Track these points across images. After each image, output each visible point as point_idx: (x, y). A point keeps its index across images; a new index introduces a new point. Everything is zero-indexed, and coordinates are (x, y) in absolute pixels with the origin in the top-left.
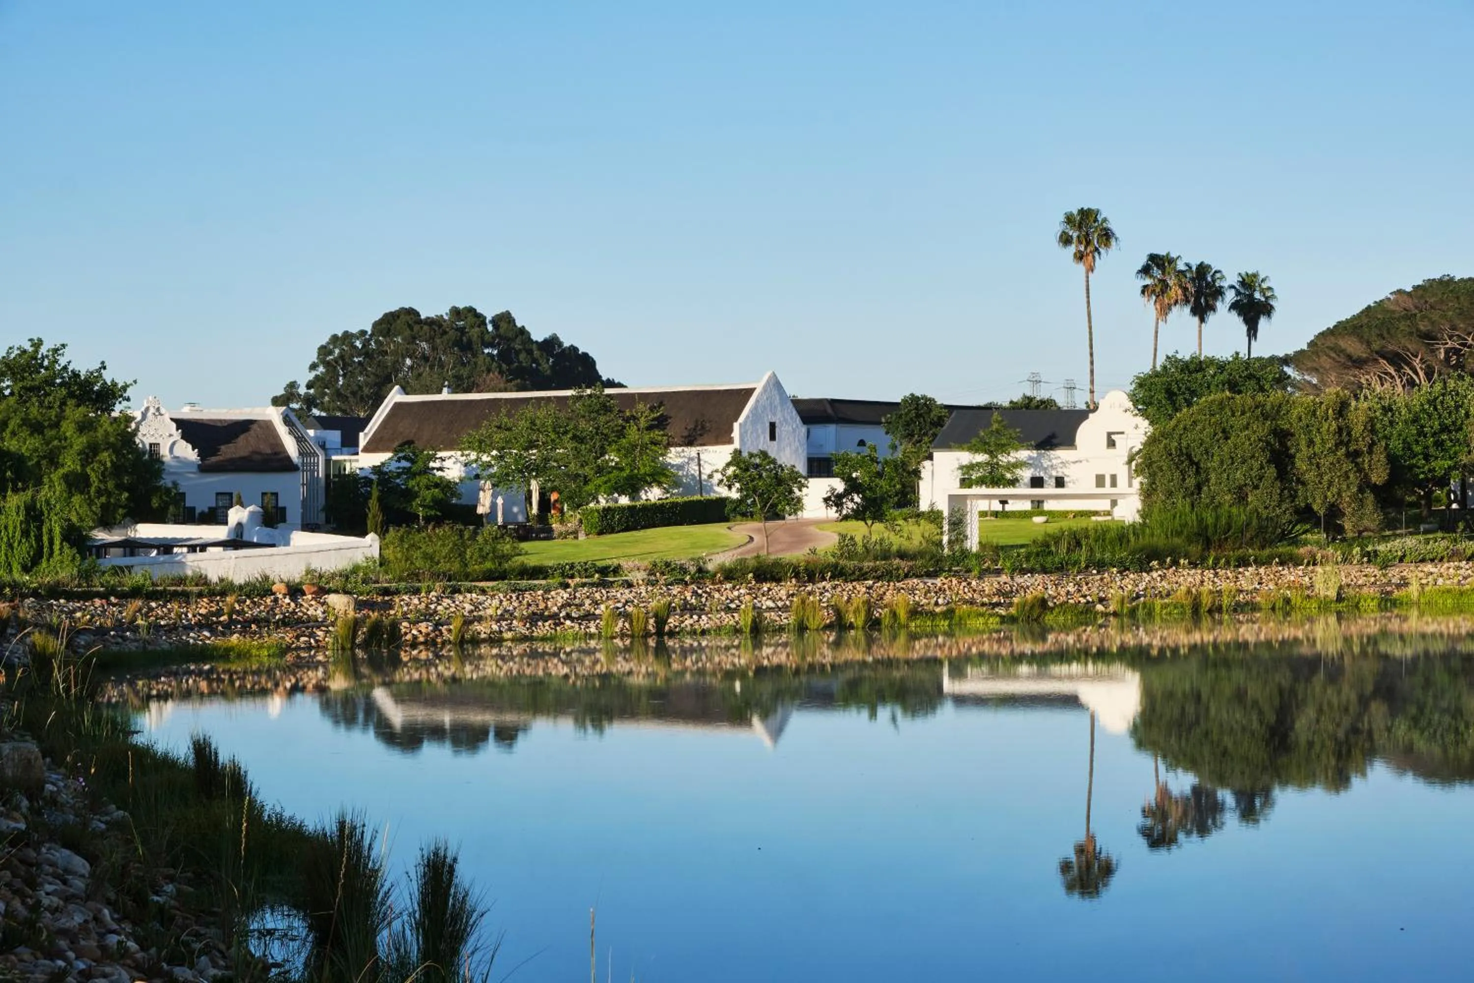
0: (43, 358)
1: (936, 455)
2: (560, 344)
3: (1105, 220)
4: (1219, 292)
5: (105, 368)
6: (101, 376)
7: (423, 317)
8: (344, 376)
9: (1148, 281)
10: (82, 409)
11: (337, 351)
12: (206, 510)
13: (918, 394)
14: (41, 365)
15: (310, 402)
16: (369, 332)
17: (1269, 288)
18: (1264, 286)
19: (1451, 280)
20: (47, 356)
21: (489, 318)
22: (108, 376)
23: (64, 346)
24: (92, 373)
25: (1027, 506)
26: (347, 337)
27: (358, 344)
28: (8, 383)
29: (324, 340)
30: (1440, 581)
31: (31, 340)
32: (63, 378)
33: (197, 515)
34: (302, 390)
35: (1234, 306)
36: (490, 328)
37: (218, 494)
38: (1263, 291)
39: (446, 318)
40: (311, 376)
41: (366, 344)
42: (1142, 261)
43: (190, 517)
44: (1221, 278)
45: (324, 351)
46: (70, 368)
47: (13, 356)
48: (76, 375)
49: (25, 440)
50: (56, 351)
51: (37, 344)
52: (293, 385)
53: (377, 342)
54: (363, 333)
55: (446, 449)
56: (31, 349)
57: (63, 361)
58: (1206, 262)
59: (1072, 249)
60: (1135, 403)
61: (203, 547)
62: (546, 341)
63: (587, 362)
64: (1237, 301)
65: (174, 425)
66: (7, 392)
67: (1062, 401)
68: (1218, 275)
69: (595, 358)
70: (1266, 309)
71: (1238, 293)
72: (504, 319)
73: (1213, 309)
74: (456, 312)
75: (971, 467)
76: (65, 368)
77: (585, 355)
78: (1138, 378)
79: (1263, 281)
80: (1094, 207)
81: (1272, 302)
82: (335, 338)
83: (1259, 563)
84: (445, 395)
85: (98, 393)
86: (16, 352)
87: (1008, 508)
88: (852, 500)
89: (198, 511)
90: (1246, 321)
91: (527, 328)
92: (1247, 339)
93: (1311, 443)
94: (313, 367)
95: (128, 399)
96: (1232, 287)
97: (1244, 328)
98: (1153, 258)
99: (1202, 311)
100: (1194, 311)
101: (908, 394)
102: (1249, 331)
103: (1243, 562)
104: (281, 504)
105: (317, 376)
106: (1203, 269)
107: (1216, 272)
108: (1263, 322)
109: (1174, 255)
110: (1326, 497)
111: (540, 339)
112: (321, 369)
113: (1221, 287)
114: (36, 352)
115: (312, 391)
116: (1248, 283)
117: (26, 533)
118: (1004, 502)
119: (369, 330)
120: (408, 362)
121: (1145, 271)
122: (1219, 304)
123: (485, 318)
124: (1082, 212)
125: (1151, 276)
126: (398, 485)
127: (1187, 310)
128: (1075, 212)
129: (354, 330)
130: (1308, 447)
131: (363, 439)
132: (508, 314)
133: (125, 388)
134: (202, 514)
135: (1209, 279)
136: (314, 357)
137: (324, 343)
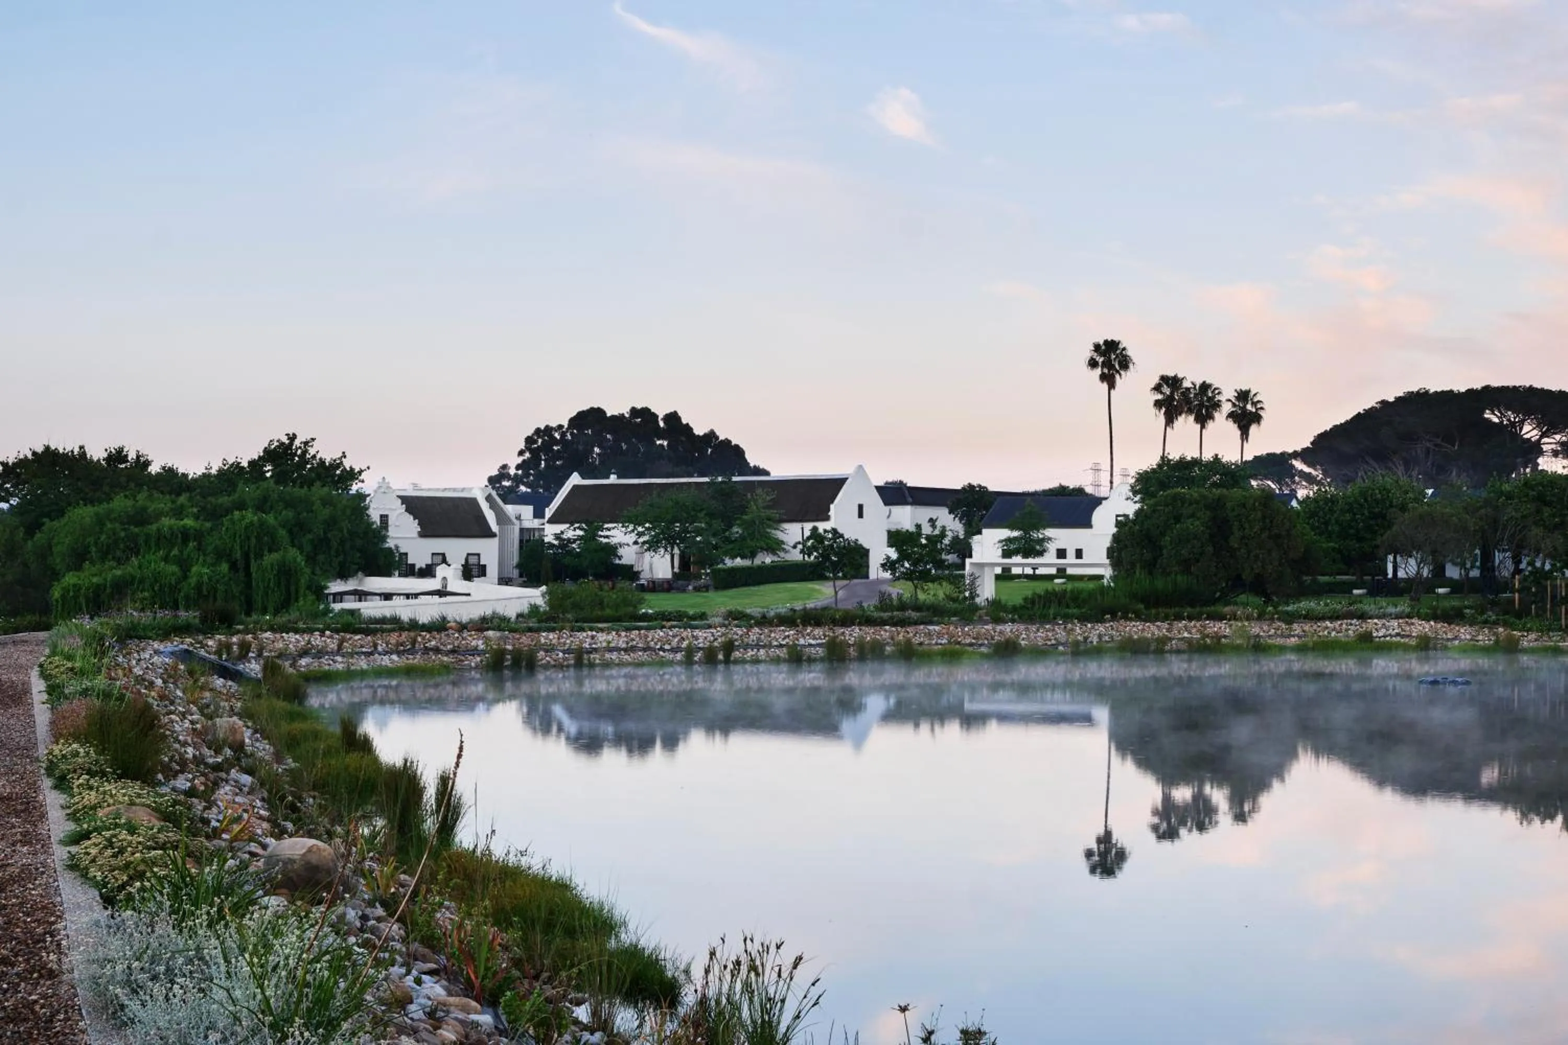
0: (297, 449)
1: (984, 531)
2: (717, 438)
3: (1124, 349)
4: (1217, 405)
5: (345, 457)
6: (342, 462)
7: (609, 415)
8: (545, 460)
9: (1160, 397)
10: (326, 489)
11: (540, 441)
12: (424, 566)
13: (975, 483)
14: (295, 454)
15: (517, 480)
16: (566, 426)
17: (1259, 402)
18: (1255, 400)
19: (1427, 392)
20: (300, 448)
21: (661, 416)
22: (347, 464)
23: (313, 439)
24: (335, 461)
25: (1053, 571)
26: (548, 430)
27: (557, 436)
28: (269, 468)
29: (530, 432)
30: (1333, 634)
31: (287, 435)
32: (312, 464)
33: (416, 570)
34: (512, 471)
35: (1231, 415)
36: (662, 424)
37: (433, 554)
38: (1254, 404)
39: (627, 416)
40: (520, 460)
41: (563, 435)
42: (1156, 380)
43: (410, 571)
44: (1219, 393)
45: (529, 440)
46: (318, 457)
47: (273, 447)
48: (322, 462)
49: (281, 511)
50: (306, 443)
51: (292, 438)
52: (505, 467)
53: (572, 434)
54: (560, 427)
55: (611, 522)
56: (287, 442)
57: (312, 451)
58: (1208, 382)
59: (1098, 371)
60: (1135, 493)
61: (416, 595)
62: (705, 435)
63: (738, 452)
64: (1233, 412)
65: (400, 501)
66: (268, 475)
67: (1089, 490)
68: (1217, 392)
69: (744, 449)
70: (1256, 418)
71: (1234, 405)
72: (673, 418)
73: (1212, 417)
74: (634, 411)
75: (1009, 540)
76: (314, 457)
77: (737, 446)
78: (1138, 474)
79: (1255, 395)
80: (1116, 339)
81: (1261, 413)
82: (538, 431)
83: (1190, 618)
84: (613, 479)
85: (340, 476)
86: (276, 444)
87: (1037, 572)
88: (903, 566)
89: (417, 567)
90: (1240, 428)
91: (691, 425)
92: (1240, 441)
93: (1242, 527)
94: (521, 453)
95: (363, 481)
96: (1229, 400)
97: (1238, 433)
98: (1164, 379)
99: (1203, 419)
100: (1197, 420)
101: (966, 484)
102: (1242, 435)
103: (1179, 618)
104: (482, 563)
105: (524, 461)
106: (1205, 387)
107: (1215, 389)
108: (1253, 429)
109: (1180, 376)
110: (1252, 569)
111: (701, 434)
112: (527, 455)
113: (1219, 401)
114: (291, 444)
115: (520, 472)
116: (1243, 396)
117: (279, 584)
118: (1034, 569)
119: (566, 424)
120: (597, 450)
121: (1157, 388)
122: (1216, 415)
123: (657, 417)
124: (1106, 342)
125: (1161, 393)
126: (574, 549)
127: (1191, 418)
128: (1101, 343)
129: (554, 424)
130: (1239, 530)
131: (549, 512)
132: (675, 413)
133: (361, 472)
134: (421, 569)
135: (1210, 395)
136: (522, 445)
137: (530, 434)
